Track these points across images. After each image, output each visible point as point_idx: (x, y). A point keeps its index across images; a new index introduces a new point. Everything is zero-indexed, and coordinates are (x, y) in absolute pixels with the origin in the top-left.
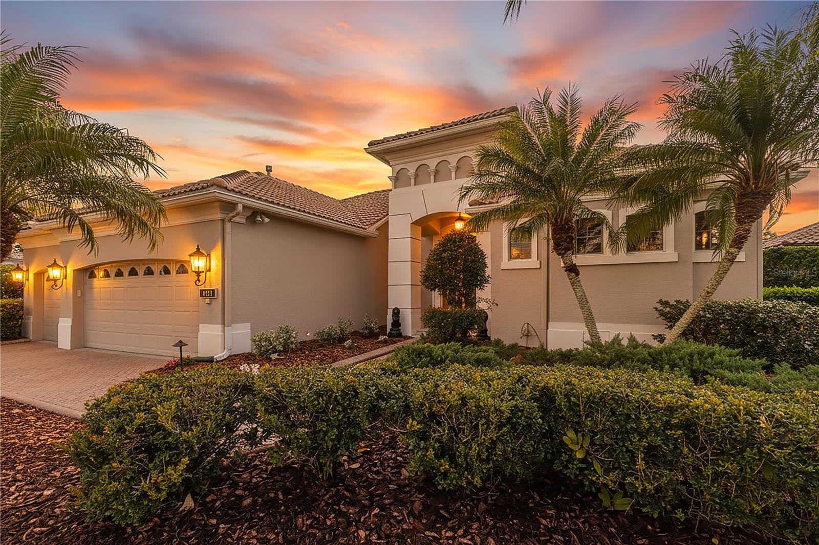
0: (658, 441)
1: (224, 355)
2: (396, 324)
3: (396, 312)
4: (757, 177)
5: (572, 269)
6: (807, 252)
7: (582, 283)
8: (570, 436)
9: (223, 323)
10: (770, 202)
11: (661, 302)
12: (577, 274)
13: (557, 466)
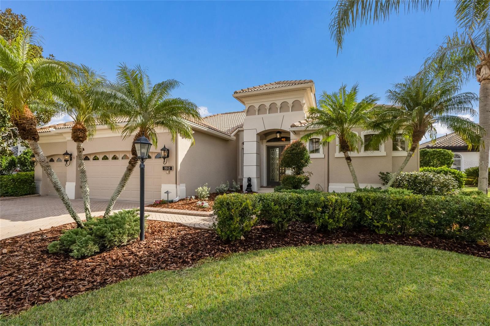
0: (394, 210)
1: (177, 199)
2: (249, 186)
3: (249, 180)
4: (420, 125)
5: (348, 159)
6: (437, 152)
7: (352, 164)
8: (367, 212)
9: (176, 184)
10: (424, 135)
11: (381, 173)
12: (351, 160)
13: (362, 223)
